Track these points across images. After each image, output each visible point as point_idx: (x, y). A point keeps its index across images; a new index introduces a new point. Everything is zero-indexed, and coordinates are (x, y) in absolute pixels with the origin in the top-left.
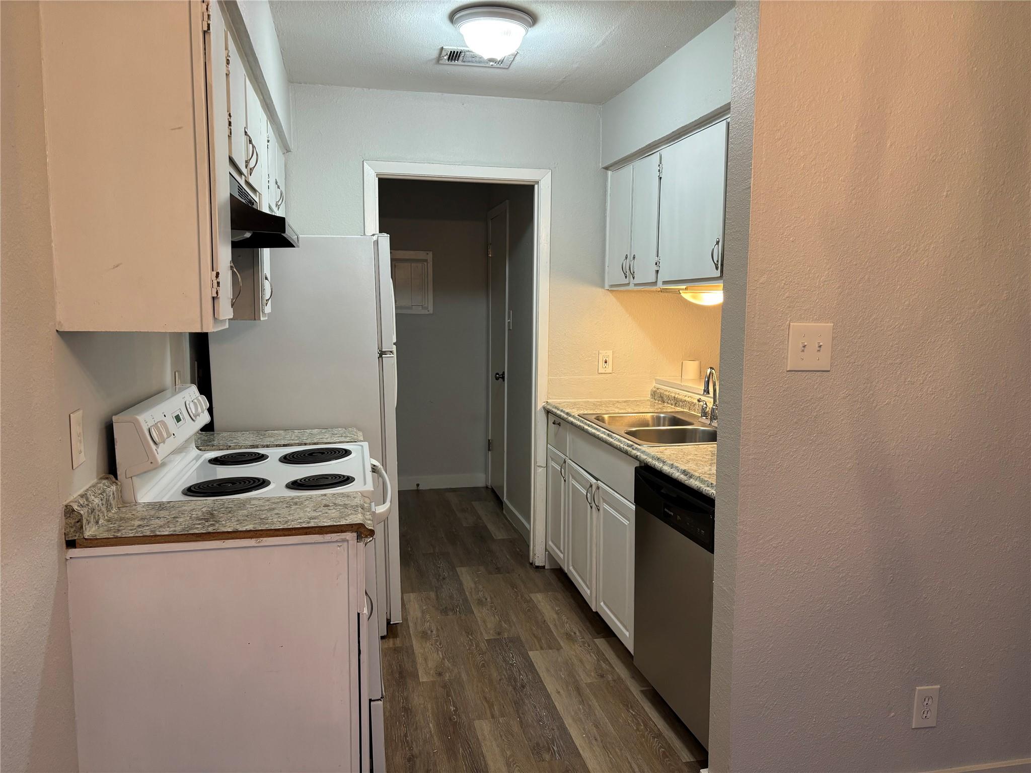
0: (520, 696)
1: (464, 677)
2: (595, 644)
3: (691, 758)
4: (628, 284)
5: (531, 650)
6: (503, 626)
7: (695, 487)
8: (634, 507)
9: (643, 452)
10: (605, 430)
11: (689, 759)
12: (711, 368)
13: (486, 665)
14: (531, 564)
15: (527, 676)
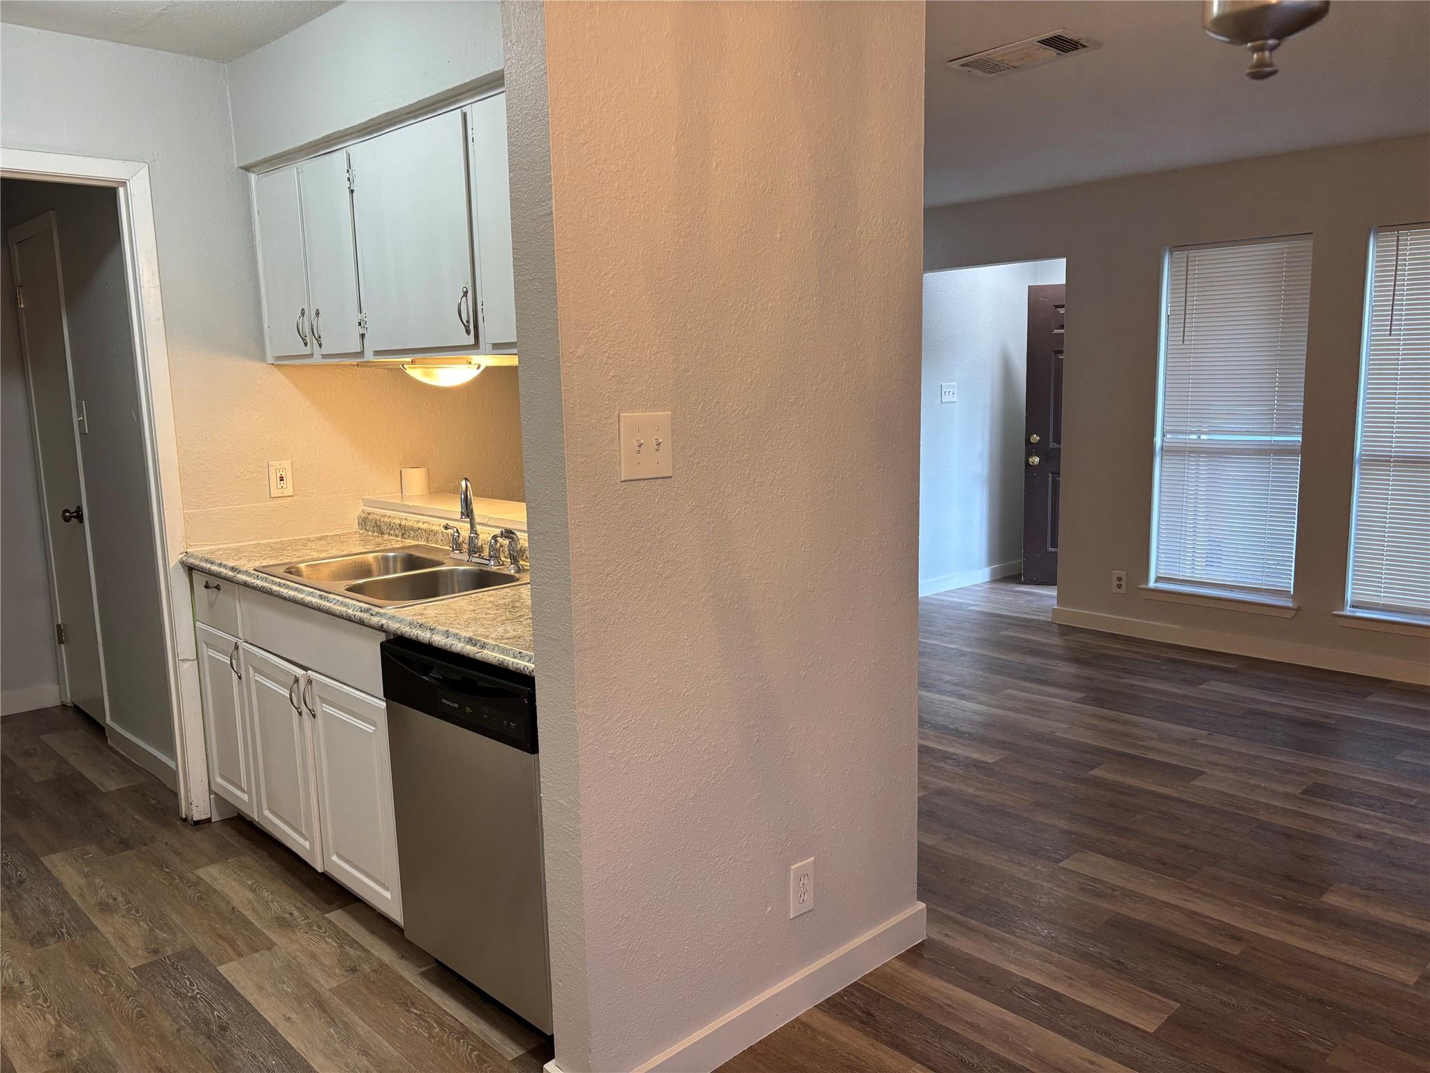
0: (223, 1046)
1: (109, 1045)
2: (330, 922)
3: (518, 1051)
4: (311, 355)
5: (221, 964)
6: (159, 937)
7: (494, 662)
8: (385, 704)
9: (392, 618)
10: (312, 590)
11: (516, 1052)
12: (466, 479)
13: (145, 1012)
14: (185, 820)
15: (226, 1009)
